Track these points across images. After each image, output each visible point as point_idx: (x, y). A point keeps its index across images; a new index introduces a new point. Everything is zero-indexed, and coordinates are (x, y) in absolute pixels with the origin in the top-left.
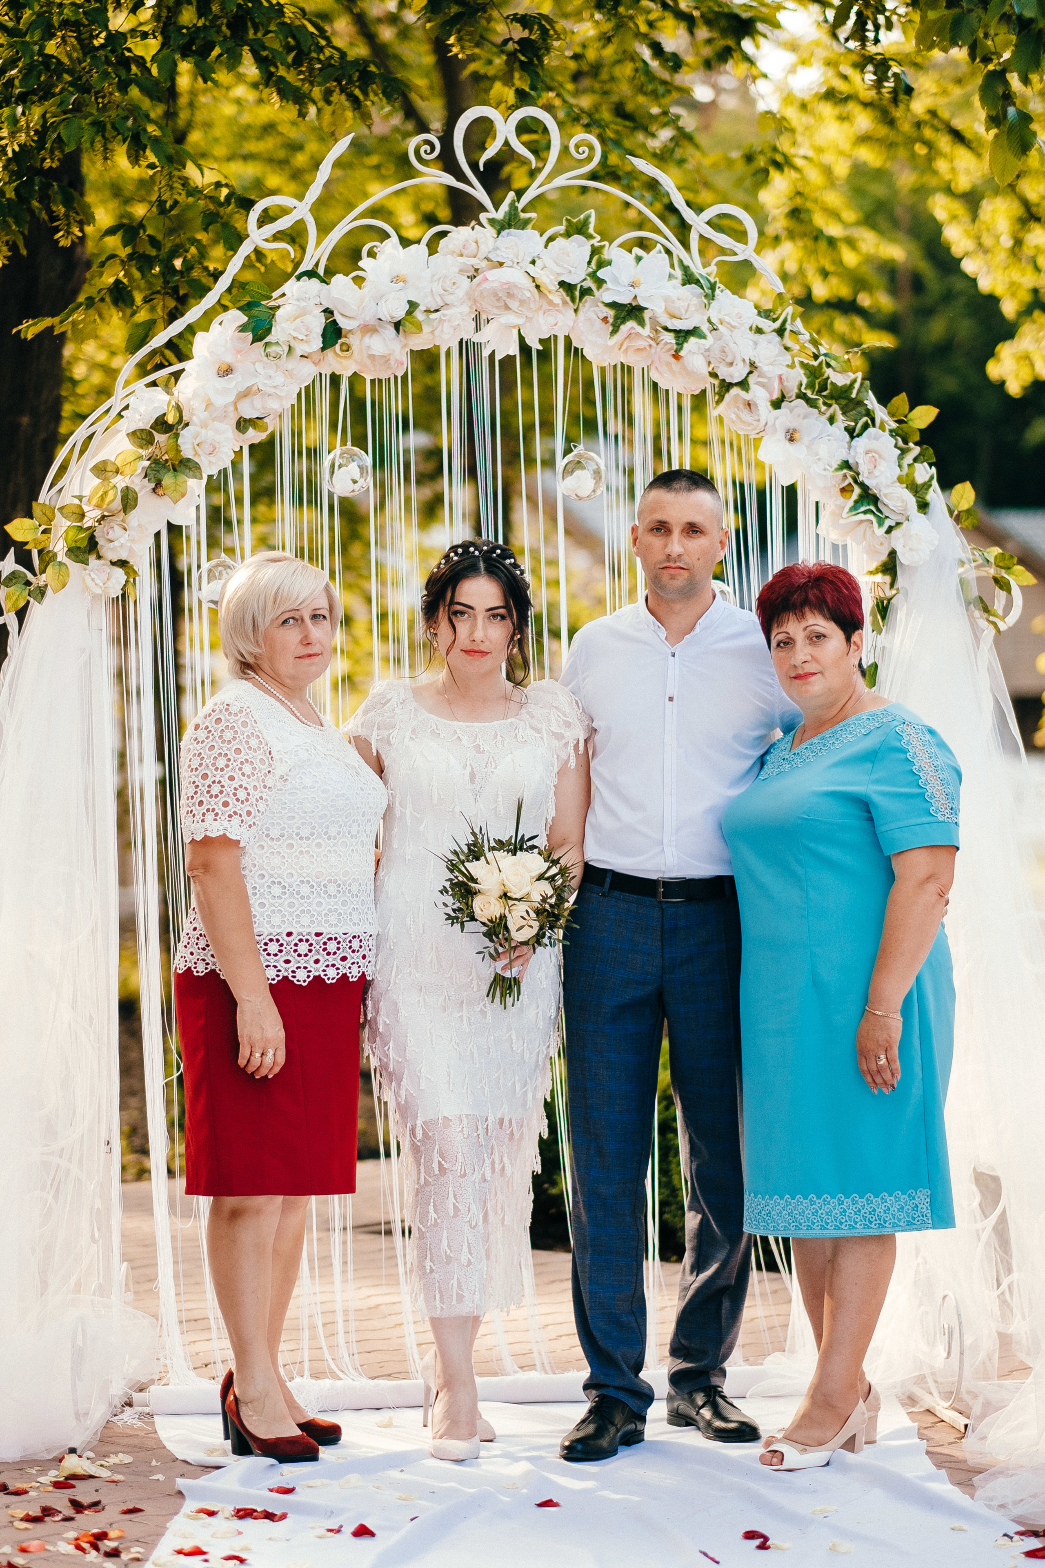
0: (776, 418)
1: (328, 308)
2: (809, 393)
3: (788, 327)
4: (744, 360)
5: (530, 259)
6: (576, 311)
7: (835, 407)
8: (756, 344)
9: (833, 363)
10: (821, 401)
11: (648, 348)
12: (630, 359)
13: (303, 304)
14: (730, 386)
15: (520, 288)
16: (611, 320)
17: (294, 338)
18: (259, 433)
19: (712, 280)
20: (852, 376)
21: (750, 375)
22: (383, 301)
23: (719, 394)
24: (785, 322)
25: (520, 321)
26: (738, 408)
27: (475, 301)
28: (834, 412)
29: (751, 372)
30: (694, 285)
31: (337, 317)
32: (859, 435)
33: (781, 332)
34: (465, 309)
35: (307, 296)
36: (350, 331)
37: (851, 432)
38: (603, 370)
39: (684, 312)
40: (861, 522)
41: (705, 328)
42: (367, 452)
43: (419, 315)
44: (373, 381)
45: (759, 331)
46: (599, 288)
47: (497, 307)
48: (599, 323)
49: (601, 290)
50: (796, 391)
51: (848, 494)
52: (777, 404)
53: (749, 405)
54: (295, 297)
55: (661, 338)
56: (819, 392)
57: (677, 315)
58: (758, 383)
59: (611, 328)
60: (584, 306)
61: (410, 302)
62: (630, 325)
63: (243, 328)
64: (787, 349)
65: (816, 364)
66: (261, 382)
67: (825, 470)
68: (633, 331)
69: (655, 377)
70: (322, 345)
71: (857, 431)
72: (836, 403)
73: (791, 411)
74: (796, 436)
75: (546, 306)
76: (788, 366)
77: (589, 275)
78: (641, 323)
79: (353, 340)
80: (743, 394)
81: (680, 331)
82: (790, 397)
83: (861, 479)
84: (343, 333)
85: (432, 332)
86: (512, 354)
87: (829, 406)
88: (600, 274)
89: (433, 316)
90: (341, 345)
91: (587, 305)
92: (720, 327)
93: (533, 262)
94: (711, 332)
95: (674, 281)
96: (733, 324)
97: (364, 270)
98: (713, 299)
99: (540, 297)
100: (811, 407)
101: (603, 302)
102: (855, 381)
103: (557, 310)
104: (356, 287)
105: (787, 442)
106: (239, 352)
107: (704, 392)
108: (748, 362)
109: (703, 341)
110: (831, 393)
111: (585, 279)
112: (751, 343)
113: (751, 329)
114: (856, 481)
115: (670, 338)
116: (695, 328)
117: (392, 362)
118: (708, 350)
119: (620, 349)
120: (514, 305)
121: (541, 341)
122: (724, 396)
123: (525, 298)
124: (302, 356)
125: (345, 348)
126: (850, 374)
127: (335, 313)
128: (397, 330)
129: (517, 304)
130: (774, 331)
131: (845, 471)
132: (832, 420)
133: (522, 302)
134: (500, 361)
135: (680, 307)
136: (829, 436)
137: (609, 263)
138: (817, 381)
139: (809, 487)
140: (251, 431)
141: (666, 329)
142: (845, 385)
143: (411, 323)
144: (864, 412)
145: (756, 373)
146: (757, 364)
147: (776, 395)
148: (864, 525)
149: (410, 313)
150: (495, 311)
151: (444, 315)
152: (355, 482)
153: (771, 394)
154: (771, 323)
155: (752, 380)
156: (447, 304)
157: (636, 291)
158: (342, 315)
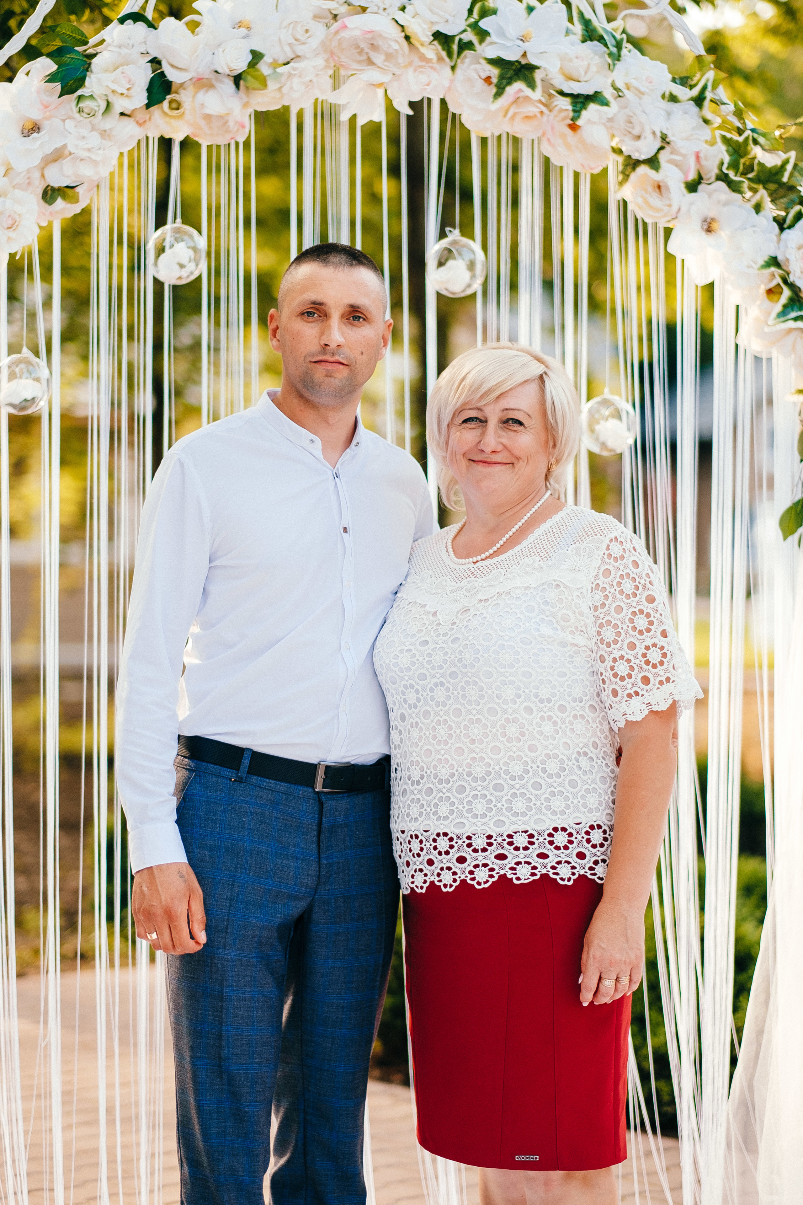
0: (692, 204)
1: (155, 58)
2: (732, 174)
3: (709, 95)
4: (654, 133)
5: (399, 5)
6: (453, 68)
7: (763, 194)
8: (669, 114)
9: (761, 140)
10: (746, 184)
11: (539, 115)
12: (519, 129)
13: (124, 51)
14: (636, 163)
15: (386, 38)
16: (495, 80)
17: (113, 91)
18: (69, 206)
19: (618, 36)
20: (784, 156)
21: (662, 152)
22: (221, 50)
23: (623, 172)
24: (704, 88)
25: (385, 78)
26: (645, 190)
27: (332, 54)
28: (762, 198)
29: (662, 148)
30: (596, 43)
31: (166, 68)
32: (789, 227)
33: (699, 101)
34: (320, 62)
35: (131, 42)
36: (182, 85)
37: (781, 224)
38: (484, 141)
39: (583, 73)
40: (790, 330)
41: (608, 94)
42: (200, 232)
43: (264, 68)
44: (209, 147)
45: (673, 99)
46: (481, 41)
47: (360, 62)
48: (480, 84)
49: (484, 44)
50: (716, 171)
51: (775, 297)
52: (692, 187)
53: (659, 187)
54: (115, 43)
55: (555, 103)
56: (744, 174)
57: (575, 76)
58: (670, 161)
59: (494, 90)
60: (463, 63)
61: (253, 52)
62: (518, 86)
63: (52, 78)
64: (706, 121)
65: (741, 139)
66: (72, 144)
67: (749, 267)
68: (521, 94)
69: (547, 151)
70: (146, 101)
71: (788, 222)
72: (765, 188)
73: (710, 195)
74: (714, 226)
75: (417, 62)
76: (706, 142)
77: (469, 26)
78: (531, 84)
79: (184, 97)
80: (651, 173)
81: (578, 96)
82: (708, 179)
83: (791, 279)
84: (174, 88)
85: (280, 89)
86: (376, 119)
87: (755, 191)
88: (484, 24)
89: (281, 70)
90: (171, 102)
91: (467, 61)
92: (626, 92)
93: (403, 9)
94: (615, 98)
95: (572, 37)
96: (643, 89)
97: (200, 14)
98: (619, 60)
99: (410, 51)
100: (734, 191)
101: (486, 59)
102: (787, 162)
103: (432, 68)
104: (189, 32)
105: (703, 234)
106: (46, 107)
107: (605, 171)
108: (659, 134)
109: (605, 108)
110: (758, 176)
111: (465, 31)
112: (663, 113)
113: (663, 96)
114: (785, 281)
115: (565, 104)
116: (596, 92)
117: (231, 124)
118: (611, 120)
119: (505, 116)
120: (378, 58)
121: (412, 105)
122: (628, 176)
123: (391, 51)
124: (122, 114)
125: (174, 105)
126: (781, 153)
127: (164, 63)
128: (237, 85)
129: (383, 57)
130: (692, 99)
131: (773, 269)
132: (758, 208)
133: (389, 57)
134: (362, 126)
135: (578, 67)
136: (754, 226)
137: (494, 12)
138: (742, 161)
139: (729, 287)
140: (60, 202)
141: (562, 93)
142: (775, 166)
143: (253, 77)
144: (797, 201)
145: (668, 149)
146: (670, 138)
147: (692, 176)
148: (794, 334)
149: (252, 65)
150: (355, 66)
151: (294, 69)
152: (182, 266)
153: (686, 174)
154: (688, 90)
155: (663, 157)
156: (298, 57)
157: (526, 46)
158: (172, 66)
